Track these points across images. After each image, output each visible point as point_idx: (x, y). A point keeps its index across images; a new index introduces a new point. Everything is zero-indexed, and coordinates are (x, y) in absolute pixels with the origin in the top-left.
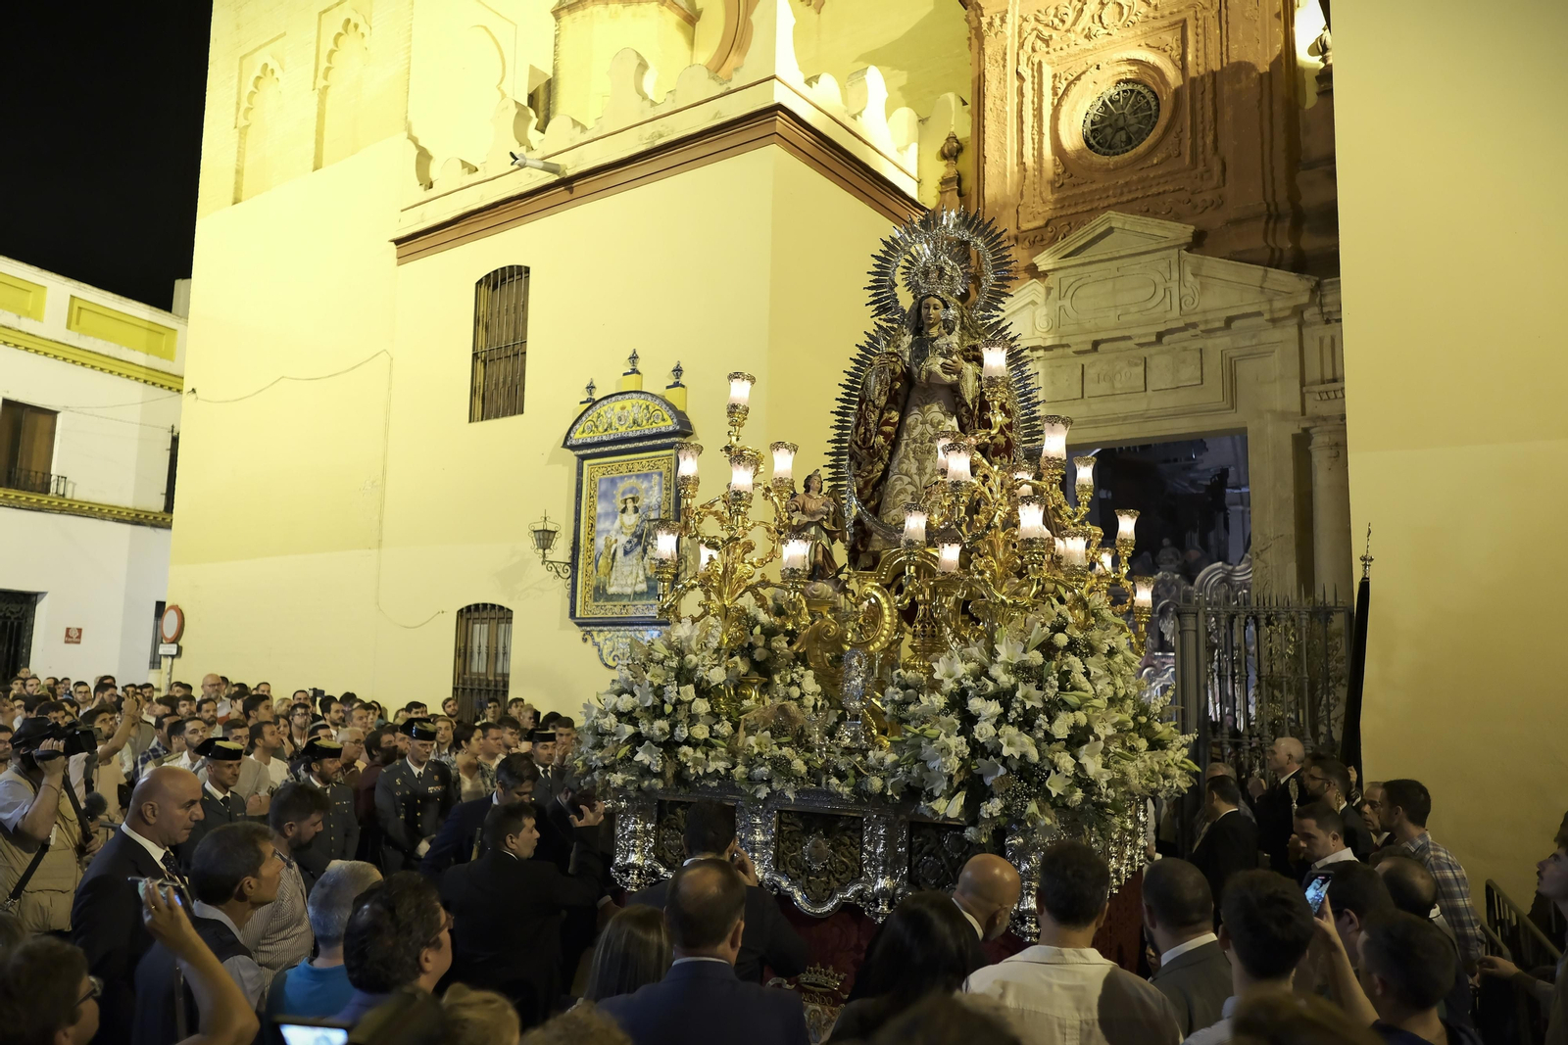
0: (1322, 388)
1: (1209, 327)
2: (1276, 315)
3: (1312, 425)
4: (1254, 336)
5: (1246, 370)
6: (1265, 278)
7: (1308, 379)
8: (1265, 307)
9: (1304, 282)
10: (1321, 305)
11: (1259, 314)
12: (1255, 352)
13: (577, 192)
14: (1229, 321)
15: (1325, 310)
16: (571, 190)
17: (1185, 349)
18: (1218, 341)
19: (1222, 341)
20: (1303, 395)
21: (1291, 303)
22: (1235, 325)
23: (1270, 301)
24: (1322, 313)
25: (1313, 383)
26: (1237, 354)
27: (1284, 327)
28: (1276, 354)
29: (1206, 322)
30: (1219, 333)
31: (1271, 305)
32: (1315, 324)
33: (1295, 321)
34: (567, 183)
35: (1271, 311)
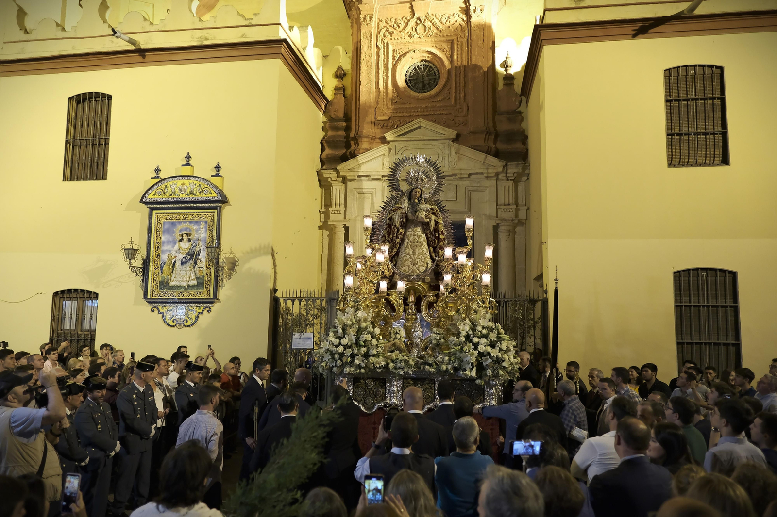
0: (505, 207)
1: (462, 176)
2: (489, 175)
3: (501, 222)
4: (479, 182)
5: (475, 196)
6: (485, 158)
7: (499, 203)
8: (485, 171)
9: (501, 162)
10: (506, 173)
11: (482, 173)
12: (479, 189)
13: (148, 58)
14: (470, 174)
15: (508, 175)
16: (144, 57)
17: (450, 184)
18: (464, 183)
19: (466, 183)
20: (497, 209)
21: (495, 171)
22: (472, 176)
23: (487, 169)
24: (506, 176)
25: (501, 205)
26: (471, 189)
27: (491, 180)
28: (487, 191)
29: (461, 174)
30: (465, 180)
31: (487, 170)
32: (503, 180)
33: (495, 178)
34: (142, 53)
35: (487, 173)
